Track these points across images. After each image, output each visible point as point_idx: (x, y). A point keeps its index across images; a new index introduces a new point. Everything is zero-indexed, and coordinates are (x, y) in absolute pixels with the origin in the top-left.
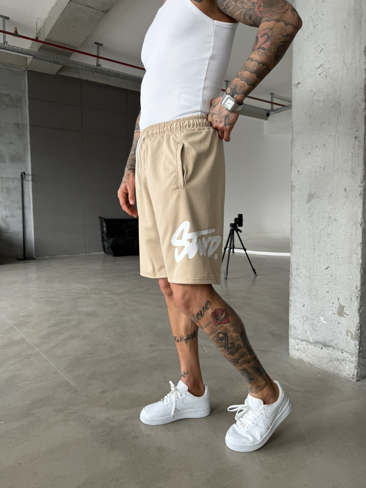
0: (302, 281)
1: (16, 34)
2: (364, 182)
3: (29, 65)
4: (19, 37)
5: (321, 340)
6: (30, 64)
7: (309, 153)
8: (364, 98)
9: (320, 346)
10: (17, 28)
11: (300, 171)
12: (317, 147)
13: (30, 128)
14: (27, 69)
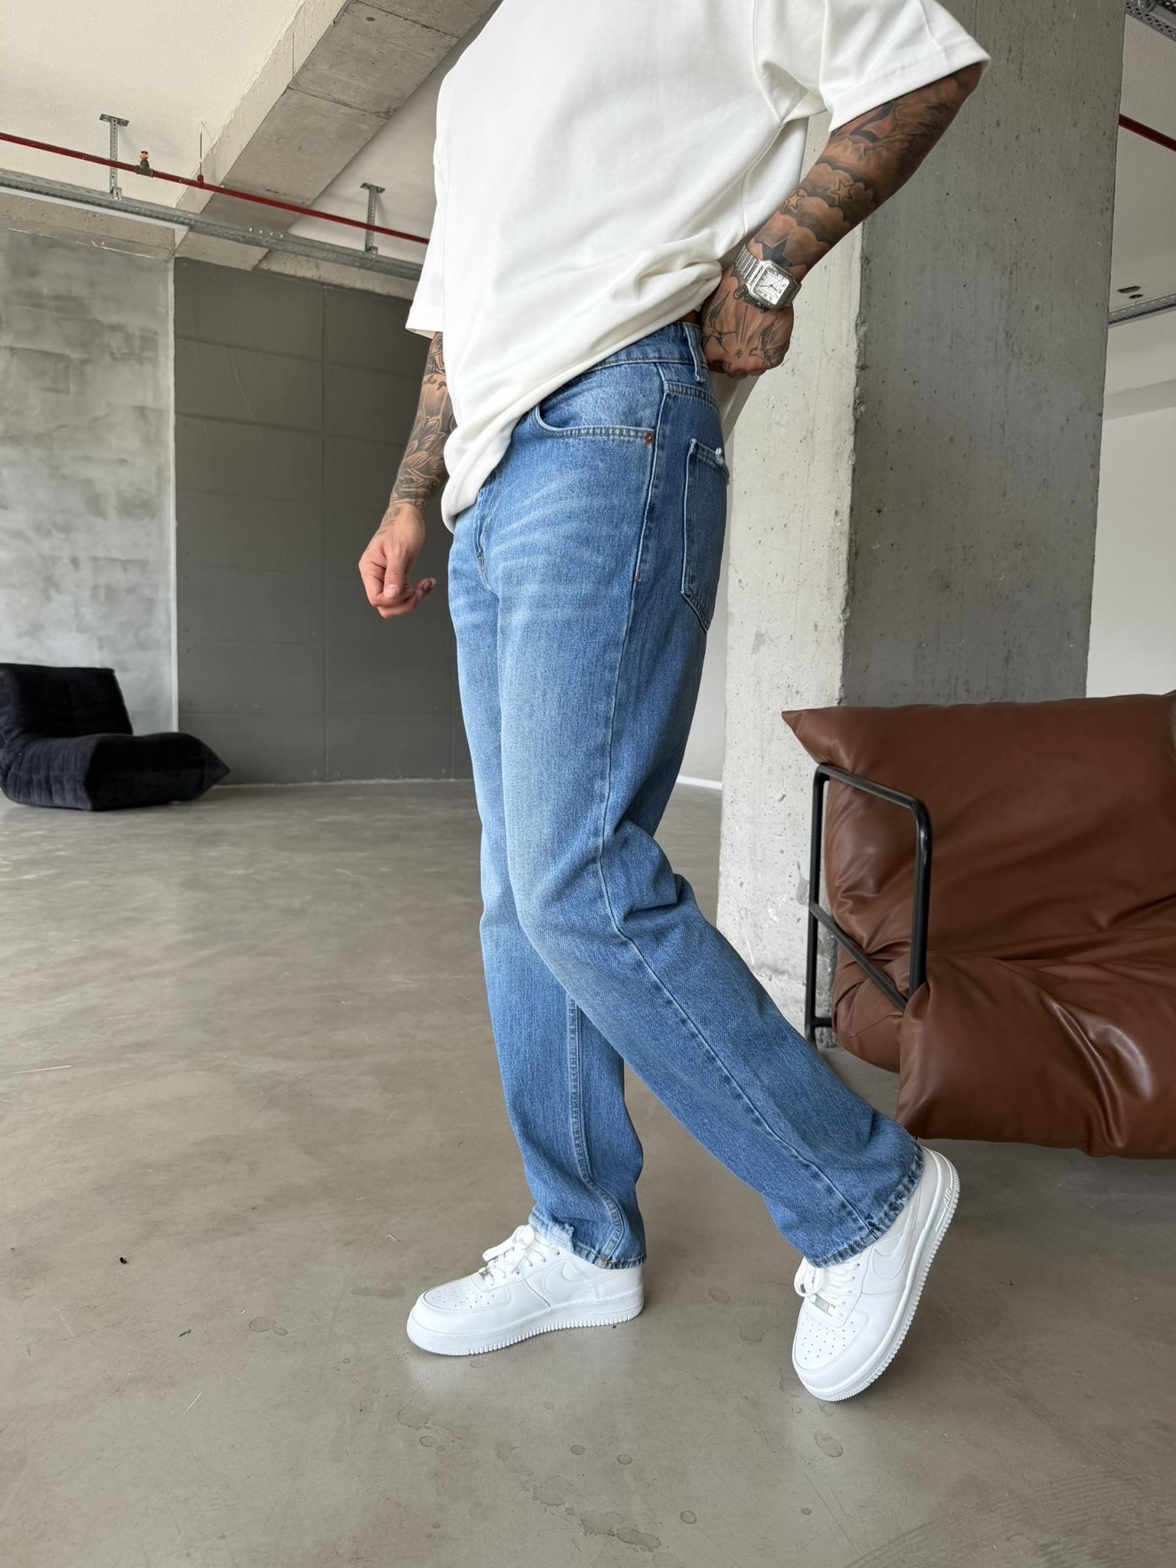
0: (740, 828)
1: (144, 169)
2: (848, 610)
3: (180, 245)
4: (153, 176)
5: (770, 961)
6: (183, 240)
7: (760, 541)
8: (853, 428)
9: (768, 974)
10: (147, 153)
11: (741, 578)
12: (772, 528)
13: (177, 420)
14: (173, 255)
